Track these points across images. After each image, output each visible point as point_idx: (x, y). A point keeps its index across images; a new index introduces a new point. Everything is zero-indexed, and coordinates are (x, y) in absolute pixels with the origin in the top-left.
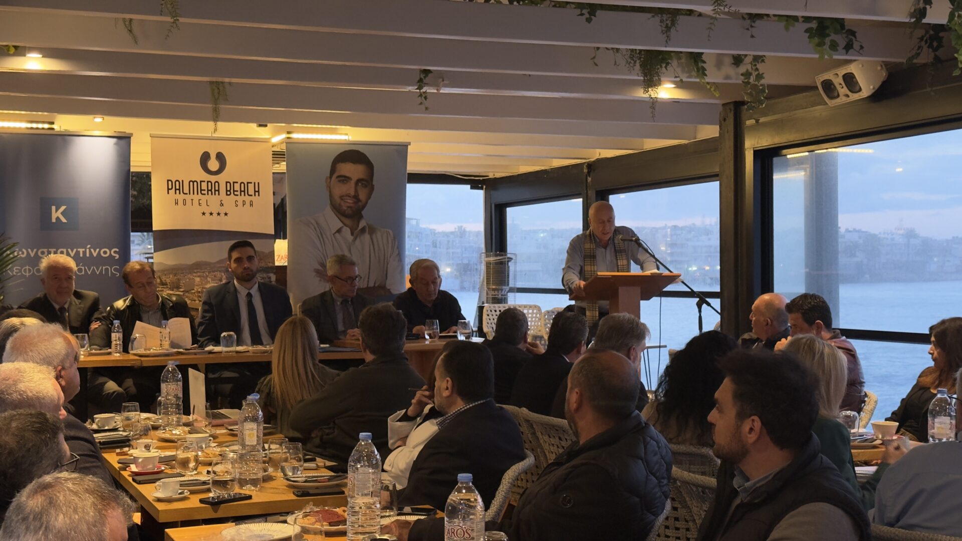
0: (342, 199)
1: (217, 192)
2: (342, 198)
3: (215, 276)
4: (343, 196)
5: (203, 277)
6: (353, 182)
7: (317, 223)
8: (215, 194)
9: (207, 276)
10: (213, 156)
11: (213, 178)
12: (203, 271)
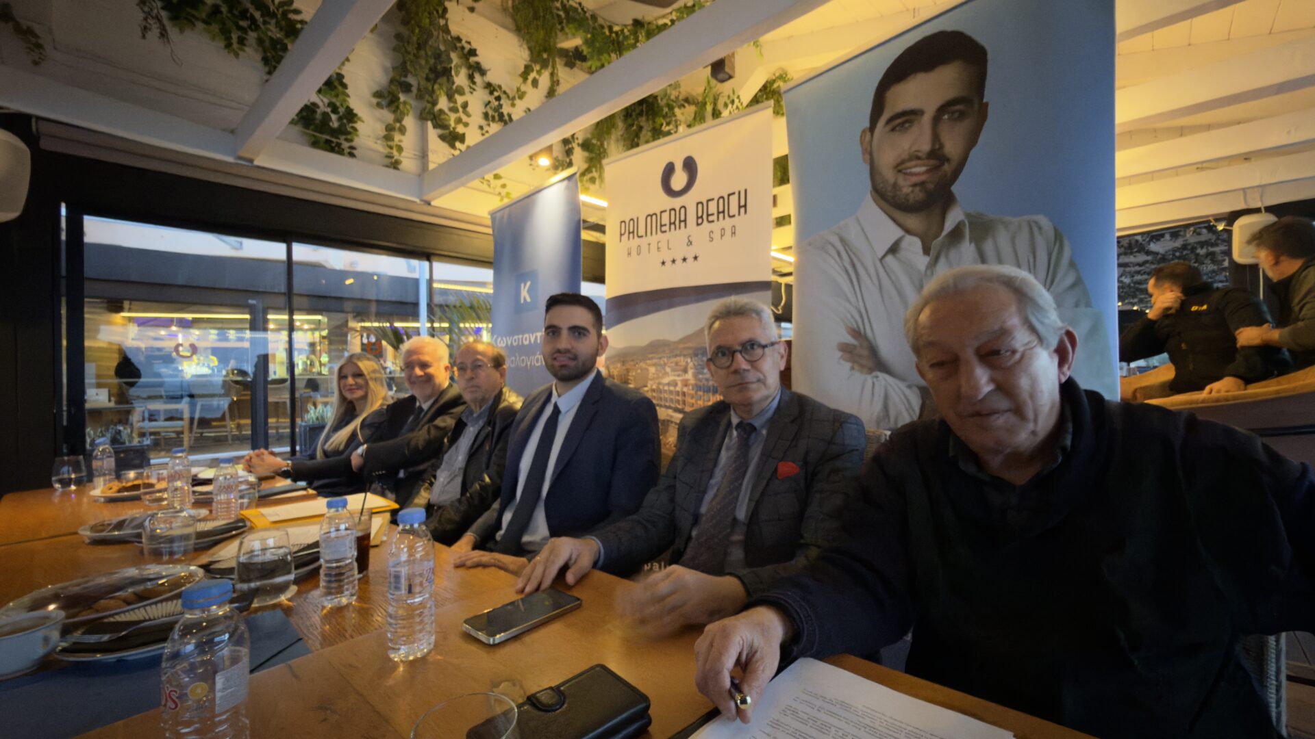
0: (900, 171)
1: (683, 224)
2: (900, 168)
3: (677, 364)
4: (903, 162)
5: (660, 365)
6: (926, 120)
7: (842, 240)
8: (680, 228)
9: (665, 364)
10: (679, 166)
11: (677, 202)
12: (659, 356)
